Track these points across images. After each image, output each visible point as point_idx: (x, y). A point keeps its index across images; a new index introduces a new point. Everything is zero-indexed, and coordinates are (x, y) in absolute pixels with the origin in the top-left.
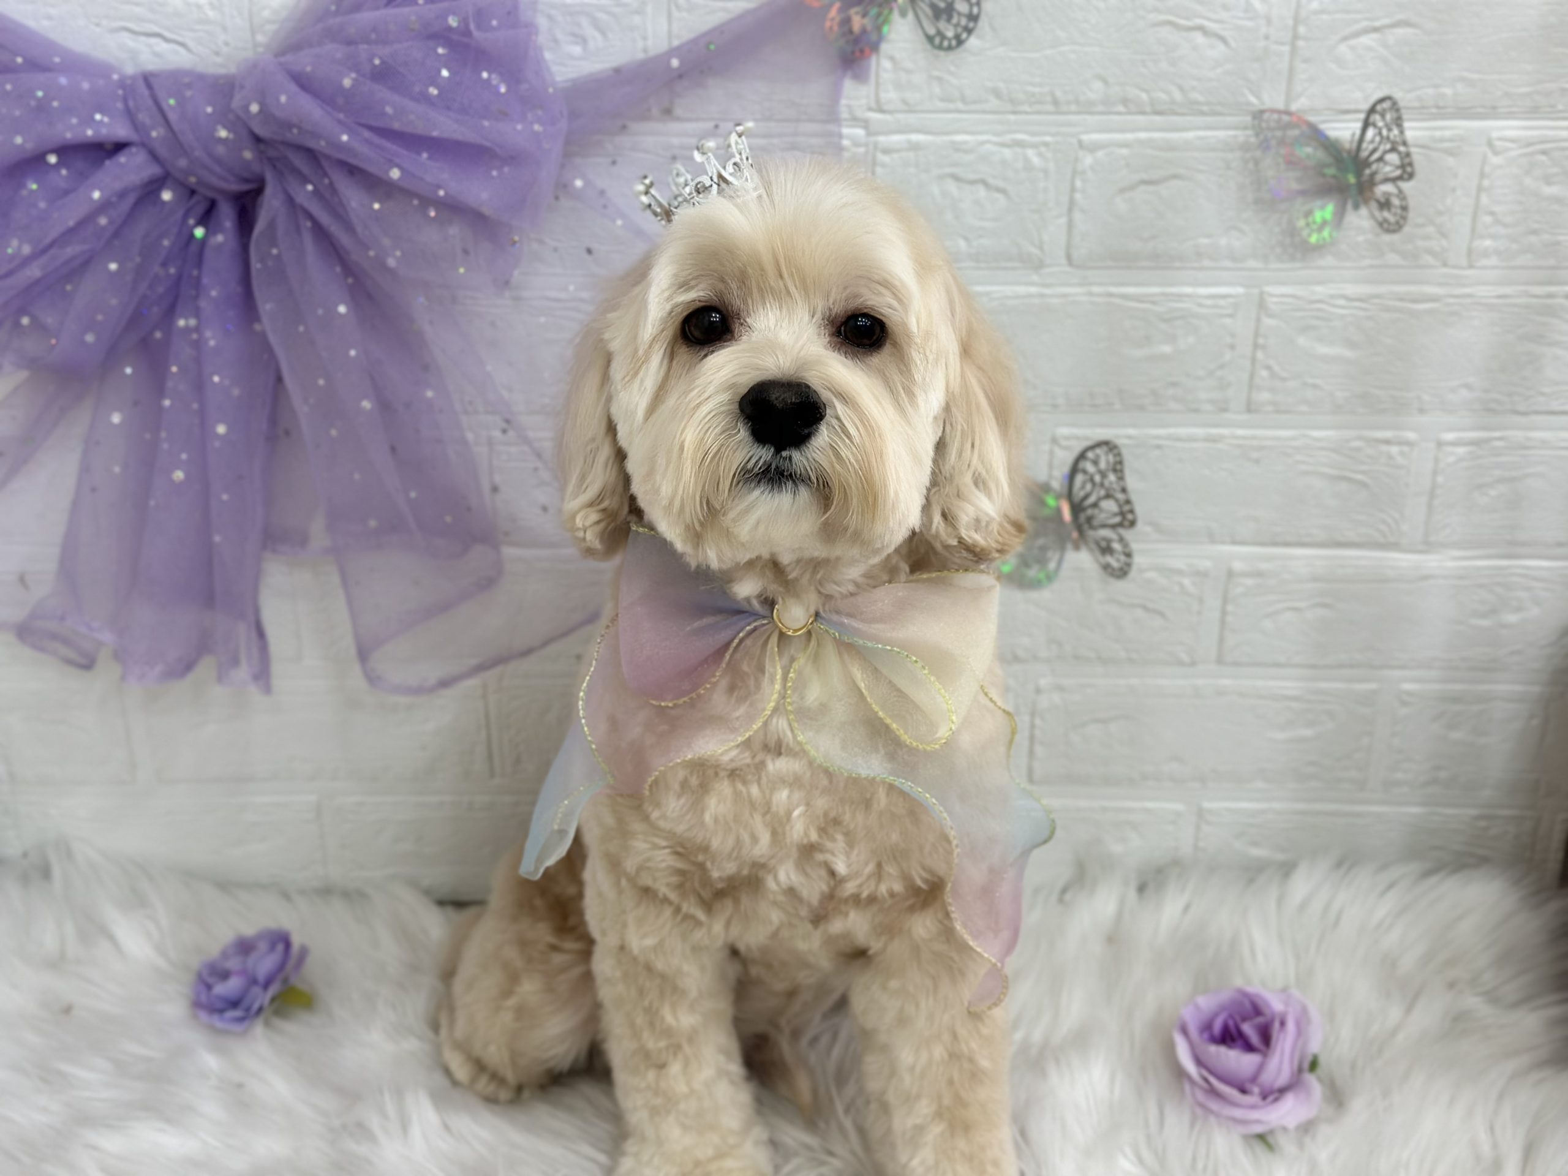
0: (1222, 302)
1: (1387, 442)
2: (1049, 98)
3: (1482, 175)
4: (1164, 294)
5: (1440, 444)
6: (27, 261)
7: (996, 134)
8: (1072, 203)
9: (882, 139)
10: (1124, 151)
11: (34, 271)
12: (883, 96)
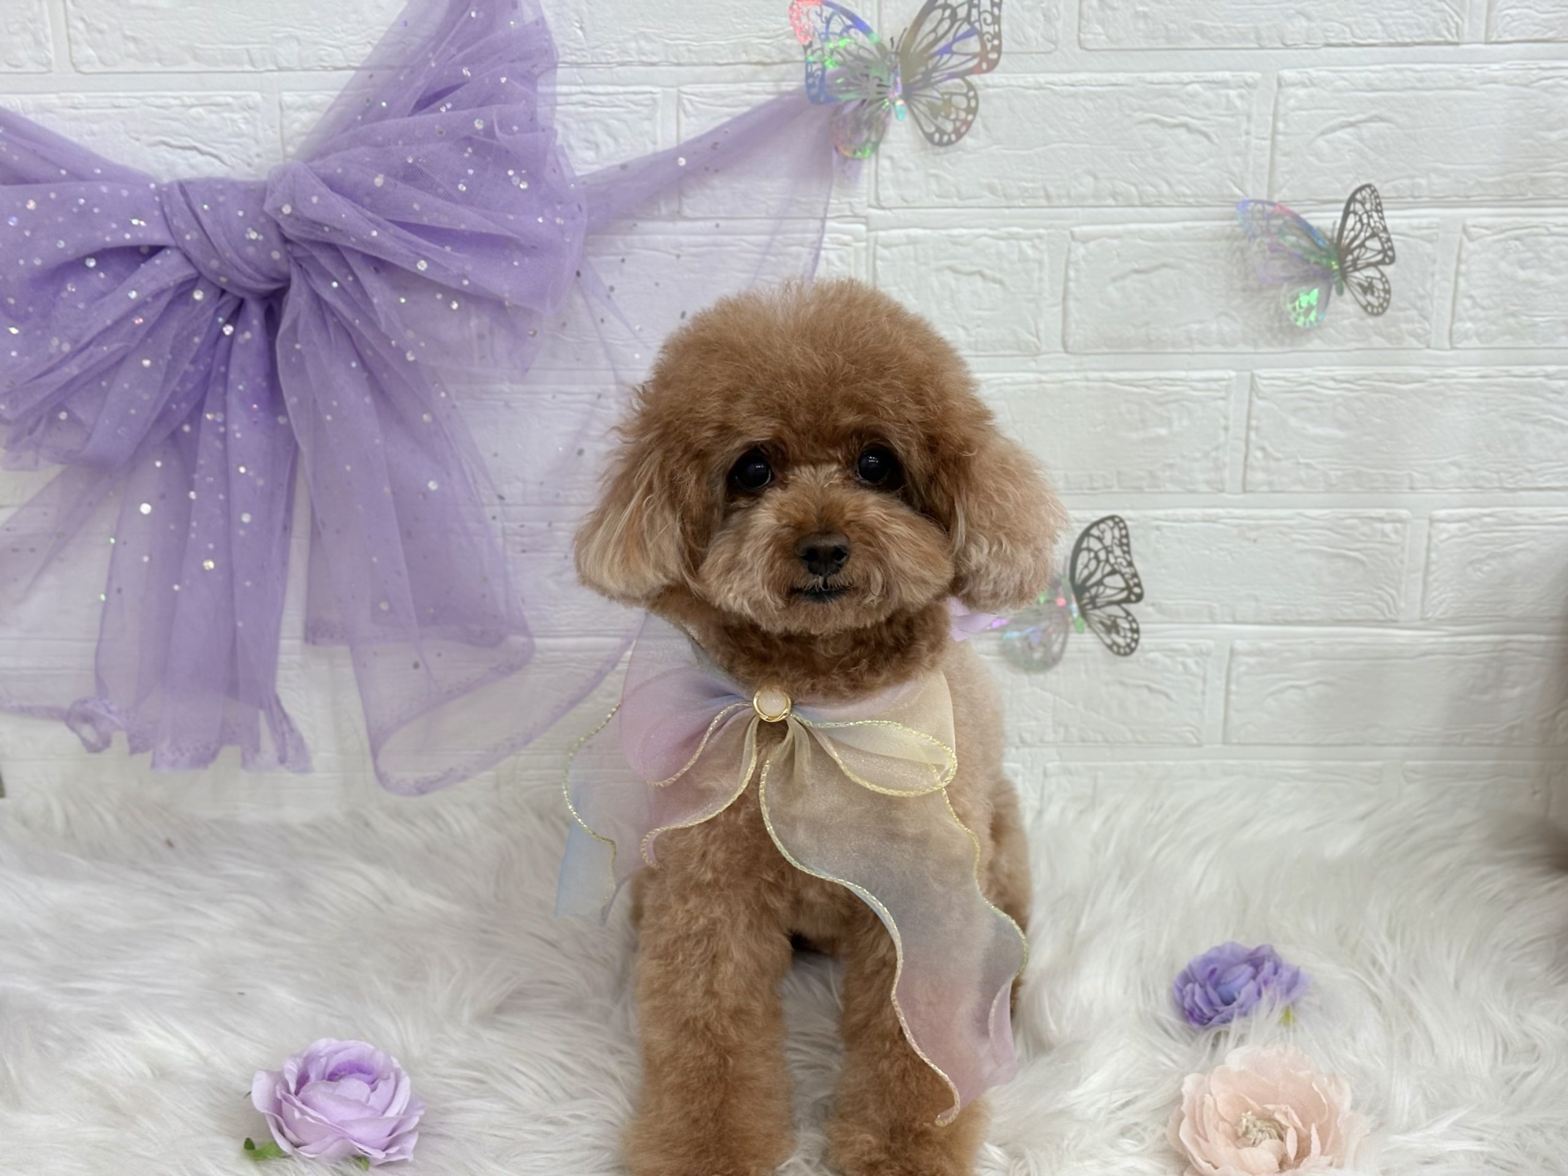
0: (1214, 385)
1: (1381, 520)
2: (1042, 193)
3: (1459, 260)
4: (1160, 379)
5: (1432, 521)
6: (67, 359)
7: (991, 228)
8: (1066, 291)
9: (881, 233)
10: (1116, 242)
11: (72, 369)
12: (883, 194)
